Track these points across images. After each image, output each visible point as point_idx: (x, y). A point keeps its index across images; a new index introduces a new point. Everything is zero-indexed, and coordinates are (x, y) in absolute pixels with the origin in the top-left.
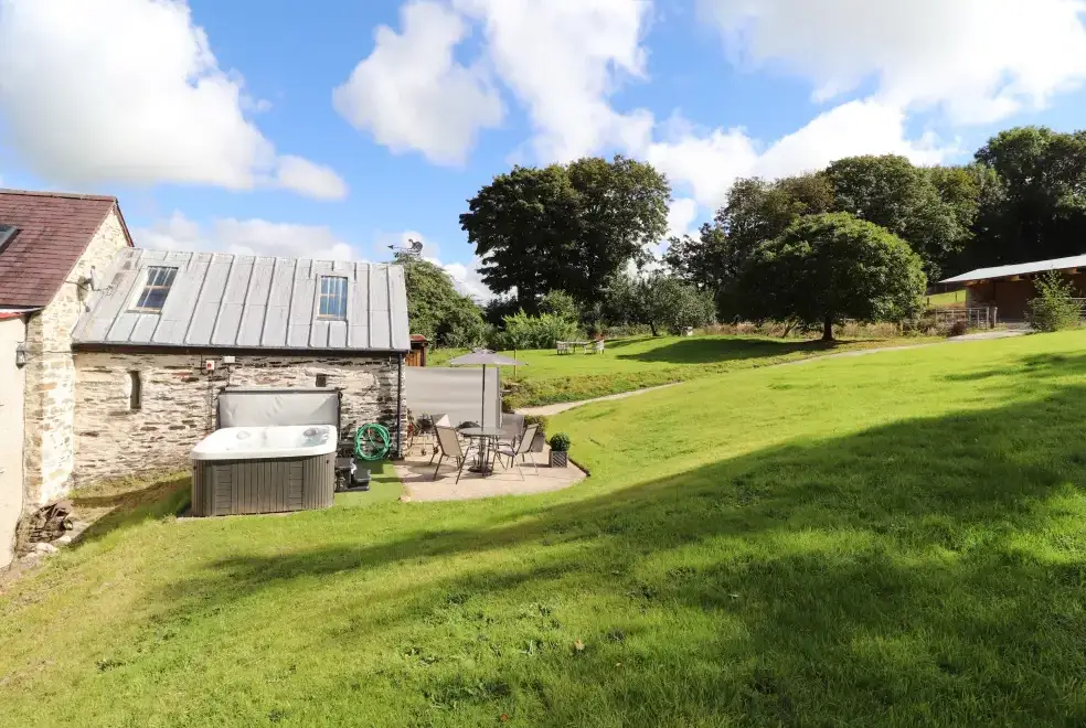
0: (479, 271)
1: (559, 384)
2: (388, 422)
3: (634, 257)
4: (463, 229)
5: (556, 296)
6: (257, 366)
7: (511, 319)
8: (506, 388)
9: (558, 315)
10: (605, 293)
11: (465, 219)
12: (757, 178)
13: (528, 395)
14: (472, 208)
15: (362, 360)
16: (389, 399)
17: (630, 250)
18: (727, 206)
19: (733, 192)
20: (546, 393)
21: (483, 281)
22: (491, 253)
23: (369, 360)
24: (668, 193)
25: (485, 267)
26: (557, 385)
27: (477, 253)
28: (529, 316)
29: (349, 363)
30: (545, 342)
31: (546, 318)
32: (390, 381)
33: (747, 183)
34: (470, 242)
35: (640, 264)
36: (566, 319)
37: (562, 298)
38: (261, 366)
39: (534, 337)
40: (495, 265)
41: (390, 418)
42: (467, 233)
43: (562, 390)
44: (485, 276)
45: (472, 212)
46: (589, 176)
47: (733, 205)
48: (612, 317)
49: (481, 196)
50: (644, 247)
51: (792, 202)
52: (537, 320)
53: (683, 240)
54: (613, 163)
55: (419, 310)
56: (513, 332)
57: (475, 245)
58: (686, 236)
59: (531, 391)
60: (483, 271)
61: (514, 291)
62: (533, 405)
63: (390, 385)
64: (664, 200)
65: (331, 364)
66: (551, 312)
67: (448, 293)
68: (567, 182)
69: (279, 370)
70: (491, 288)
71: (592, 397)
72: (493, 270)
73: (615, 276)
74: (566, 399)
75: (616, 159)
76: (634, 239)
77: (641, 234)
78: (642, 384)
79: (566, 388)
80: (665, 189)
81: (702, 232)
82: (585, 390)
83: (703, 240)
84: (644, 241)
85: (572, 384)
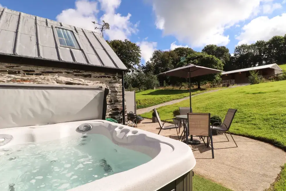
2: (116, 117)
6: (10, 73)
12: (160, 50)
15: (98, 75)
16: (117, 101)
18: (152, 57)
19: (154, 54)
23: (103, 74)
24: (140, 51)
29: (90, 76)
32: (116, 89)
33: (157, 51)
38: (15, 73)
41: (117, 114)
46: (118, 45)
47: (154, 57)
50: (134, 66)
51: (169, 57)
53: (141, 66)
54: (124, 41)
58: (142, 65)
63: (116, 92)
64: (139, 54)
65: (76, 75)
69: (34, 77)
75: (125, 40)
76: (131, 64)
77: (133, 63)
78: (164, 101)
79: (140, 103)
80: (139, 50)
81: (147, 63)
82: (147, 104)
83: (147, 66)
84: (134, 65)
85: (141, 102)
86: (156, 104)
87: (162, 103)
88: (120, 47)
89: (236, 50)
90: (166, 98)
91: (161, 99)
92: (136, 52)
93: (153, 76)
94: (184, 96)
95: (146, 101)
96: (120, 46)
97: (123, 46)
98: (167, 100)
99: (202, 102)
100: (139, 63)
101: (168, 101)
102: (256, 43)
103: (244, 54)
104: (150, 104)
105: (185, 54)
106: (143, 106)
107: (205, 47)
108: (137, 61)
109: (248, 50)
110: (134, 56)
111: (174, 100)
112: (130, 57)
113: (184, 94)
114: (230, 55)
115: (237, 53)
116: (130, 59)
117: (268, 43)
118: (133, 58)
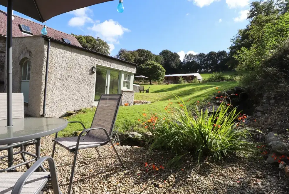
51: (132, 56)
89: (185, 57)
102: (199, 54)
103: (190, 61)
105: (145, 55)
107: (162, 51)
109: (193, 59)
114: (180, 61)
115: (186, 59)
117: (206, 56)
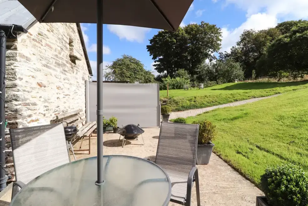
0: (154, 66)
1: (191, 99)
3: (208, 58)
4: (148, 51)
5: (182, 71)
7: (165, 79)
8: (163, 102)
9: (182, 78)
10: (198, 71)
11: (148, 47)
12: (252, 30)
13: (175, 105)
14: (151, 43)
17: (207, 55)
18: (240, 40)
19: (243, 35)
20: (185, 104)
21: (155, 69)
22: (157, 59)
25: (155, 64)
26: (190, 100)
27: (153, 59)
28: (171, 78)
30: (178, 87)
31: (178, 79)
33: (248, 31)
34: (150, 55)
35: (211, 60)
36: (185, 79)
37: (183, 72)
39: (174, 85)
40: (159, 63)
42: (149, 52)
43: (193, 103)
44: (156, 67)
45: (151, 45)
46: (192, 29)
47: (243, 40)
48: (201, 79)
49: (154, 38)
50: (212, 55)
52: (174, 79)
53: (224, 53)
54: (200, 24)
55: (130, 76)
56: (166, 83)
57: (152, 56)
58: (226, 52)
59: (177, 103)
60: (155, 65)
61: (166, 72)
62: (178, 110)
64: (219, 37)
66: (180, 77)
67: (142, 70)
68: (184, 32)
70: (158, 71)
71: (209, 106)
72: (158, 65)
73: (201, 65)
74: (195, 107)
75: (202, 23)
76: (208, 51)
77: (210, 50)
78: (235, 99)
79: (195, 101)
80: (220, 33)
81: (231, 49)
82: (205, 103)
83: (232, 52)
84: (212, 52)
85: (198, 99)
86: (220, 104)
87: (231, 102)
88: (194, 32)
90: (241, 94)
91: (231, 97)
92: (216, 36)
93: (234, 64)
94: (277, 92)
95: (206, 99)
96: (194, 30)
97: (198, 30)
98: (242, 97)
99: (299, 104)
100: (219, 49)
101: (244, 99)
104: (210, 103)
106: (199, 105)
108: (216, 47)
110: (212, 42)
111: (255, 97)
112: (208, 43)
113: (278, 88)
116: (208, 46)
118: (212, 44)
